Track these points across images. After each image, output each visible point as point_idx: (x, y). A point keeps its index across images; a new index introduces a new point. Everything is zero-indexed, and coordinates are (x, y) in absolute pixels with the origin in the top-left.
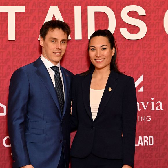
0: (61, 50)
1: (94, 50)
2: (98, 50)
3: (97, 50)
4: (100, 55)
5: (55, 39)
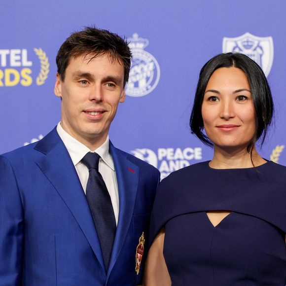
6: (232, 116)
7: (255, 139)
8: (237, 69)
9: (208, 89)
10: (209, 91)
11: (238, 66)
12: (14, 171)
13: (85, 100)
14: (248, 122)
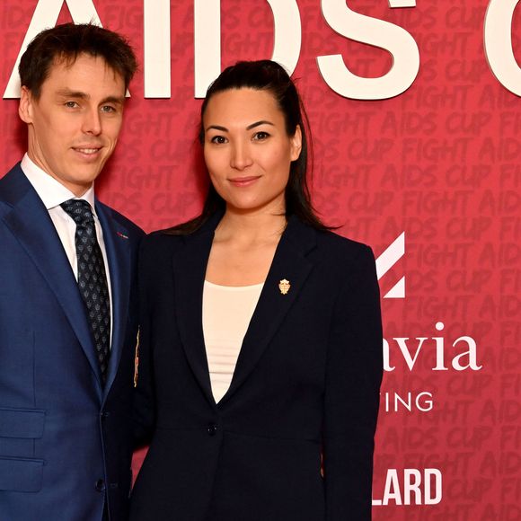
0: (101, 139)
1: (221, 140)
2: (239, 140)
3: (233, 141)
4: (245, 159)
5: (79, 95)
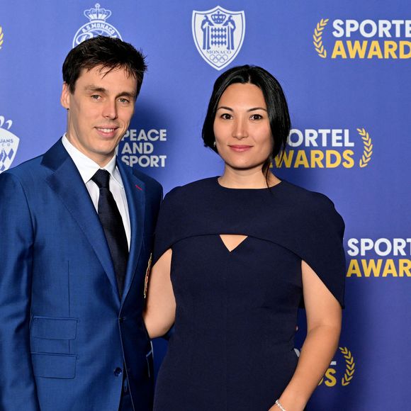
6: (245, 135)
7: (271, 158)
8: (253, 86)
9: (220, 106)
10: (222, 107)
11: (253, 82)
12: (24, 191)
13: (97, 116)
14: (263, 142)
